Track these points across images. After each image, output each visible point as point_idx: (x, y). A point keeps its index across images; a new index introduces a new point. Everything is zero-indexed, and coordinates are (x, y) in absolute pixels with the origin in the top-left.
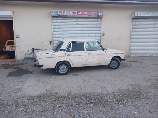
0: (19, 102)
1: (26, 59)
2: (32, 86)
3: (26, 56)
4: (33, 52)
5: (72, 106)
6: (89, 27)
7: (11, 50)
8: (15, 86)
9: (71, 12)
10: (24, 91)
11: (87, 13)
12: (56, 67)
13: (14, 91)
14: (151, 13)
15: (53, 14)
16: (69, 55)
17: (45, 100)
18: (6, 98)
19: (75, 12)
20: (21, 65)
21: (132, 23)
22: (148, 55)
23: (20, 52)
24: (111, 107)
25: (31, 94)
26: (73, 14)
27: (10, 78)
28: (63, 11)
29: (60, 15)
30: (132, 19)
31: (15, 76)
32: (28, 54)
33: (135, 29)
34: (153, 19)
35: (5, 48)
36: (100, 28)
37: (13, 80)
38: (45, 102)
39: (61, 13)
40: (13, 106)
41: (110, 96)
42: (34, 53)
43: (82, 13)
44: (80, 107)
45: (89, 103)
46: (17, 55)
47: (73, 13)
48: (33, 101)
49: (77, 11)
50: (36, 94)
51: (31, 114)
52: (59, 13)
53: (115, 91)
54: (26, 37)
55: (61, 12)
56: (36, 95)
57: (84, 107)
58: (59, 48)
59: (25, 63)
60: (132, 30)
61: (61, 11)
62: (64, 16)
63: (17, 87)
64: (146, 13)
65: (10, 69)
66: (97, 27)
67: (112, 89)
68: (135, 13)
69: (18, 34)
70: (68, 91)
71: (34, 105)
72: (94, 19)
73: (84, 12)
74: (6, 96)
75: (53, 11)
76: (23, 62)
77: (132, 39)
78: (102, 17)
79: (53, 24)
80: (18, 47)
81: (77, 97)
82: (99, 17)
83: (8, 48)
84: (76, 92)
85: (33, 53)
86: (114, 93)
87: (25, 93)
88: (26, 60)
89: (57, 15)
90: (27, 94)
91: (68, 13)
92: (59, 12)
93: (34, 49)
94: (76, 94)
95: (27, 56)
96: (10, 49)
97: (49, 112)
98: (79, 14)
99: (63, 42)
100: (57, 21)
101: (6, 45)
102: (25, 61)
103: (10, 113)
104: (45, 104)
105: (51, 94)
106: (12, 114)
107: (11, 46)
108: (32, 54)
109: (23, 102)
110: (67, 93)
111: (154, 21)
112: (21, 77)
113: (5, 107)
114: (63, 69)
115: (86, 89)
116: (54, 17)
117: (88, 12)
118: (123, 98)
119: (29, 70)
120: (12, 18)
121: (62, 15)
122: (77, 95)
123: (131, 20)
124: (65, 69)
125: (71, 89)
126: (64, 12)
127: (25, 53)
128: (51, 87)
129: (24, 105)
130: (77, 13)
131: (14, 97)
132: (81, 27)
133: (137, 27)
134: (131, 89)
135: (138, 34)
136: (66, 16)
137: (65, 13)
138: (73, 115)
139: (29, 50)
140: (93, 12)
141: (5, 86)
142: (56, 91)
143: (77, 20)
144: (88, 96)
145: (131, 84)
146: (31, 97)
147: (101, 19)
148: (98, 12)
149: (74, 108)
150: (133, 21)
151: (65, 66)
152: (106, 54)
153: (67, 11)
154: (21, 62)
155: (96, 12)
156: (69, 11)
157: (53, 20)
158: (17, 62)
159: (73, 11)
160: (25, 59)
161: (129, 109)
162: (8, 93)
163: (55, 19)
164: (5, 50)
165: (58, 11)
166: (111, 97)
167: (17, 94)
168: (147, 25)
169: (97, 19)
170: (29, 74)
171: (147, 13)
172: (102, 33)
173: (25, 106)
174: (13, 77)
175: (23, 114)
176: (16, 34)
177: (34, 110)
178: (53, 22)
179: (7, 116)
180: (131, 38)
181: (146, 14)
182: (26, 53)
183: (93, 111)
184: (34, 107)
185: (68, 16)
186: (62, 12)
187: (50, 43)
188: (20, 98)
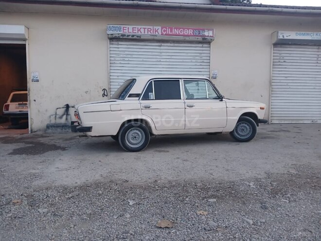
0: (38, 197)
1: (51, 127)
2: (66, 170)
3: (50, 121)
4: (67, 113)
5: (166, 203)
6: (185, 61)
7: (20, 111)
8: (29, 170)
9: (148, 29)
10: (49, 177)
11: (181, 31)
12: (121, 133)
13: (25, 178)
14: (310, 33)
15: (110, 32)
16: (148, 107)
17: (101, 192)
18: (6, 190)
19: (158, 30)
20: (40, 137)
21: (274, 53)
22: (308, 120)
23: (39, 111)
24: (261, 204)
25: (66, 183)
26: (152, 33)
27: (17, 157)
28: (131, 27)
29: (125, 36)
30: (273, 47)
31: (28, 154)
32: (56, 117)
33: (280, 65)
34: (315, 45)
35: (7, 107)
36: (208, 64)
37: (23, 160)
38: (100, 196)
39: (127, 31)
40: (23, 204)
41: (251, 184)
42: (69, 115)
43: (171, 31)
44: (186, 203)
45: (206, 197)
46: (31, 119)
47: (152, 31)
48: (70, 195)
49: (160, 28)
50: (76, 183)
51: (69, 219)
52: (123, 30)
53: (259, 177)
54: (53, 81)
55: (127, 29)
56: (77, 185)
57: (196, 204)
58: (127, 92)
59: (48, 135)
60: (273, 68)
61: (127, 26)
62: (133, 36)
63: (34, 171)
64: (302, 33)
65: (15, 144)
66: (202, 61)
67: (250, 172)
68: (278, 33)
69: (37, 74)
70: (151, 177)
71: (75, 202)
72: (194, 44)
73: (175, 30)
74: (6, 186)
75: (111, 26)
76: (45, 133)
77: (273, 87)
78: (211, 40)
79: (110, 54)
80: (35, 100)
81: (174, 186)
82: (205, 41)
83: (14, 108)
84: (170, 178)
85: (67, 115)
86: (257, 180)
87: (52, 180)
88: (52, 129)
89: (119, 34)
90: (55, 182)
91: (142, 30)
92: (123, 28)
93: (70, 105)
94: (170, 182)
95: (53, 121)
96: (18, 110)
97: (112, 214)
98: (164, 33)
99: (136, 80)
100: (118, 48)
101: (9, 102)
102: (50, 131)
103: (15, 218)
104: (100, 201)
105: (111, 181)
106: (21, 219)
107: (19, 104)
108: (65, 117)
109: (47, 196)
110: (150, 181)
111: (317, 50)
112: (41, 155)
113: (4, 206)
114: (135, 138)
115: (192, 173)
116: (113, 39)
117: (184, 29)
118: (283, 188)
119: (58, 145)
120: (25, 40)
121: (129, 36)
122: (174, 183)
123: (271, 48)
124: (139, 138)
125: (158, 173)
126: (134, 29)
127: (49, 114)
128: (110, 170)
129: (50, 202)
130: (160, 31)
131: (25, 187)
132: (168, 60)
133: (283, 61)
134: (293, 172)
135: (286, 77)
136: (138, 36)
137: (136, 31)
138: (174, 219)
139: (57, 109)
140: (194, 30)
141: (5, 170)
142: (124, 177)
143: (161, 46)
144: (199, 185)
145: (290, 164)
146: (66, 189)
147: (210, 44)
148: (203, 30)
149: (171, 206)
150: (275, 49)
151: (139, 131)
152: (227, 107)
153: (139, 27)
154: (40, 133)
155: (199, 30)
156: (144, 27)
157: (111, 46)
158: (31, 133)
159: (152, 27)
160: (48, 127)
161: (304, 207)
162: (12, 182)
163: (114, 43)
164: (6, 112)
165: (122, 26)
166: (254, 187)
167: (33, 183)
168: (302, 58)
169: (201, 45)
170: (60, 151)
171: (304, 33)
172: (212, 72)
173: (52, 205)
174: (24, 156)
175: (48, 219)
176: (32, 74)
177: (76, 211)
178: (111, 49)
179: (8, 225)
180: (271, 85)
181: (300, 35)
182: (52, 115)
183: (220, 210)
184: (75, 206)
185: (142, 37)
186: (129, 29)
187: (104, 94)
188: (39, 189)
